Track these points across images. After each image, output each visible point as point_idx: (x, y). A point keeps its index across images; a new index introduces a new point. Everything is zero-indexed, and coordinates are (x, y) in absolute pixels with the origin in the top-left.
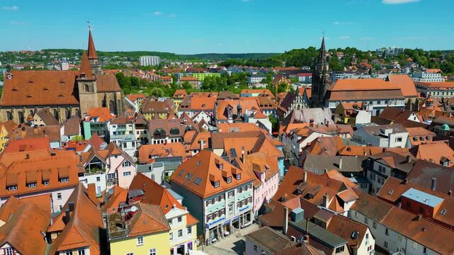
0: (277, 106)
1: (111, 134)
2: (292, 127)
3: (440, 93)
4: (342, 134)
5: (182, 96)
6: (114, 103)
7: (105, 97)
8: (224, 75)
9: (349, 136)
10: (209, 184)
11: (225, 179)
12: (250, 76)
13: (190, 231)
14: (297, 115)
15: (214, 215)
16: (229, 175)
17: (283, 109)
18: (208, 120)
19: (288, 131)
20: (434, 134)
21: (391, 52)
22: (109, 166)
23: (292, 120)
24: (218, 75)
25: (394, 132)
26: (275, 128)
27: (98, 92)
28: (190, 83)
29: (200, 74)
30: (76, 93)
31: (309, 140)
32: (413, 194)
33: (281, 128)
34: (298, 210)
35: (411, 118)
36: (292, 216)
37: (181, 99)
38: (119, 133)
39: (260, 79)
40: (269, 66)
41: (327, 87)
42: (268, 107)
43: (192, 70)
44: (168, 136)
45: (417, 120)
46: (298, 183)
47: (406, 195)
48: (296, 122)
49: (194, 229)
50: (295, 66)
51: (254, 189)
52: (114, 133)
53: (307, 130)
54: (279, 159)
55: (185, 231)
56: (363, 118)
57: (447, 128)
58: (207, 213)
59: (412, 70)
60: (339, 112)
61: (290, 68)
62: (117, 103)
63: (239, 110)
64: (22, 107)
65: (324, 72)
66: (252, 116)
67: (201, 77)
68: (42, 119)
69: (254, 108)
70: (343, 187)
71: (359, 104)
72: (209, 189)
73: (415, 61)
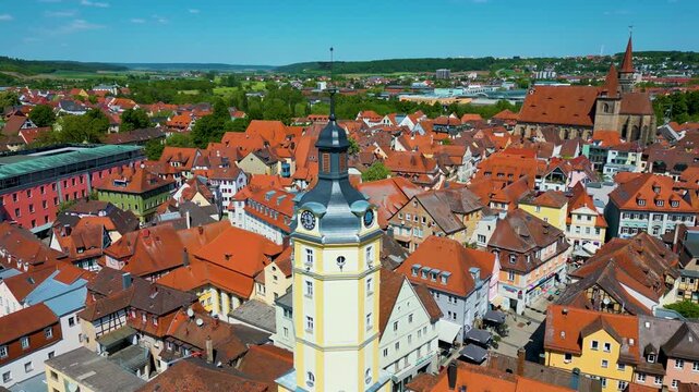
1: (609, 161)
6: (637, 130)
7: (628, 121)
10: (632, 200)
11: (655, 202)
13: (598, 232)
15: (631, 230)
22: (571, 179)
27: (620, 114)
30: (592, 114)
38: (619, 161)
44: (670, 171)
49: (603, 232)
52: (613, 161)
55: (593, 230)
58: (622, 224)
62: (642, 128)
64: (535, 124)
68: (545, 136)
72: (631, 203)
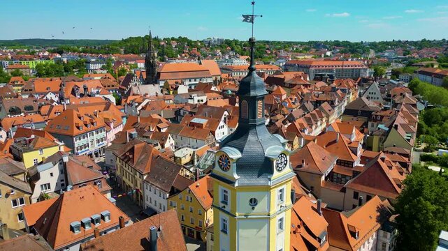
0: (118, 86)
2: (131, 98)
3: (241, 74)
4: (167, 100)
5: (19, 83)
8: (59, 61)
9: (171, 101)
10: (75, 129)
11: (86, 125)
12: (89, 63)
14: (135, 90)
15: (81, 148)
16: (88, 122)
17: (123, 87)
18: (56, 99)
19: (128, 102)
20: (222, 96)
21: (215, 41)
23: (131, 94)
24: (52, 62)
25: (198, 96)
26: (119, 103)
28: (21, 70)
29: (30, 62)
31: (143, 104)
32: (195, 120)
33: (123, 101)
34: (134, 132)
35: (213, 88)
36: (131, 136)
37: (19, 85)
39: (100, 66)
40: (107, 54)
41: (157, 70)
42: (111, 88)
43: (18, 57)
44: (23, 112)
45: (217, 90)
46: (135, 124)
47: (192, 121)
48: (134, 95)
50: (133, 53)
51: (107, 132)
53: (142, 99)
54: (123, 117)
56: (183, 90)
57: (230, 92)
58: (76, 146)
59: (230, 57)
60: (166, 88)
61: (128, 55)
63: (86, 89)
65: (154, 57)
66: (98, 93)
67: (32, 64)
69: (98, 87)
70: (160, 122)
71: (180, 81)
72: (76, 131)
73: (232, 49)
